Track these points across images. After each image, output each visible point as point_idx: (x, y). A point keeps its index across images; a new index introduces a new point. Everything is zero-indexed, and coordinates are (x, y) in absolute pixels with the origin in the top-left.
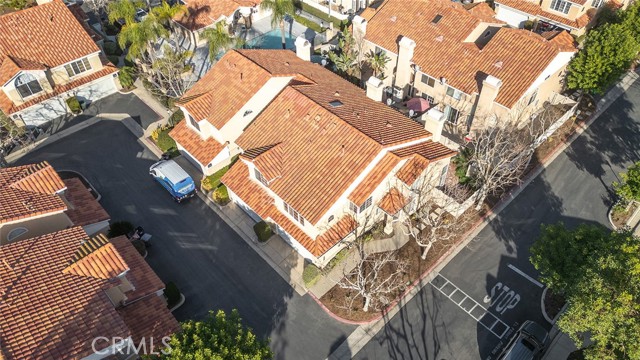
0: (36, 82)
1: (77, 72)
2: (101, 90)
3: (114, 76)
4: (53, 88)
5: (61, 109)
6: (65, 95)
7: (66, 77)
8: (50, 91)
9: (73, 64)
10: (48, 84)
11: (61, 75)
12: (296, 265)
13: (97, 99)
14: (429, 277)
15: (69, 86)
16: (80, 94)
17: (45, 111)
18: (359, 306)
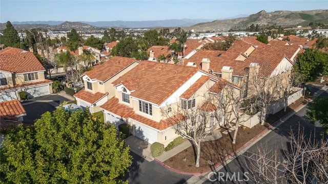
0: (5, 79)
1: (30, 79)
2: (41, 91)
3: (50, 85)
4: (14, 85)
5: (16, 98)
6: (19, 90)
7: (23, 80)
8: (12, 86)
9: (29, 74)
10: (12, 82)
11: (20, 79)
12: (147, 148)
13: (37, 96)
14: (240, 152)
15: (23, 85)
16: (28, 91)
17: (5, 97)
18: (193, 164)
